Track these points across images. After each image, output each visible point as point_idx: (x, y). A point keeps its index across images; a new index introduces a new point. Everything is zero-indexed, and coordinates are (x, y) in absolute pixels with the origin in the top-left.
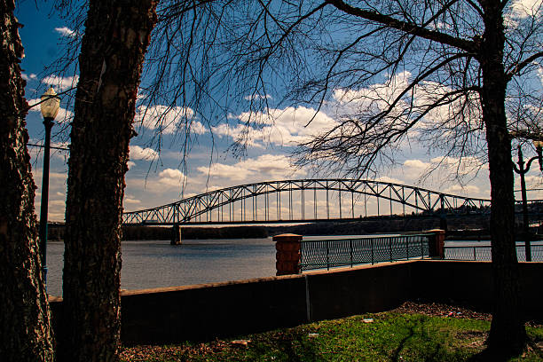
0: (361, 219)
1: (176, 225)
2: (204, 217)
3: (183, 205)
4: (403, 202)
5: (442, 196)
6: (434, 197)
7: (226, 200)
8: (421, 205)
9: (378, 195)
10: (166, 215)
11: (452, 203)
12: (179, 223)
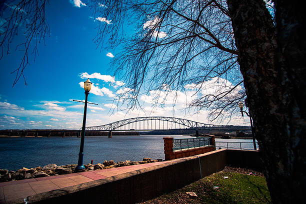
0: (169, 130)
1: (110, 131)
2: (119, 129)
3: (113, 124)
4: (184, 125)
5: (196, 123)
6: (194, 123)
7: (127, 123)
8: (189, 126)
9: (176, 122)
10: (107, 128)
11: (200, 125)
12: (112, 130)
